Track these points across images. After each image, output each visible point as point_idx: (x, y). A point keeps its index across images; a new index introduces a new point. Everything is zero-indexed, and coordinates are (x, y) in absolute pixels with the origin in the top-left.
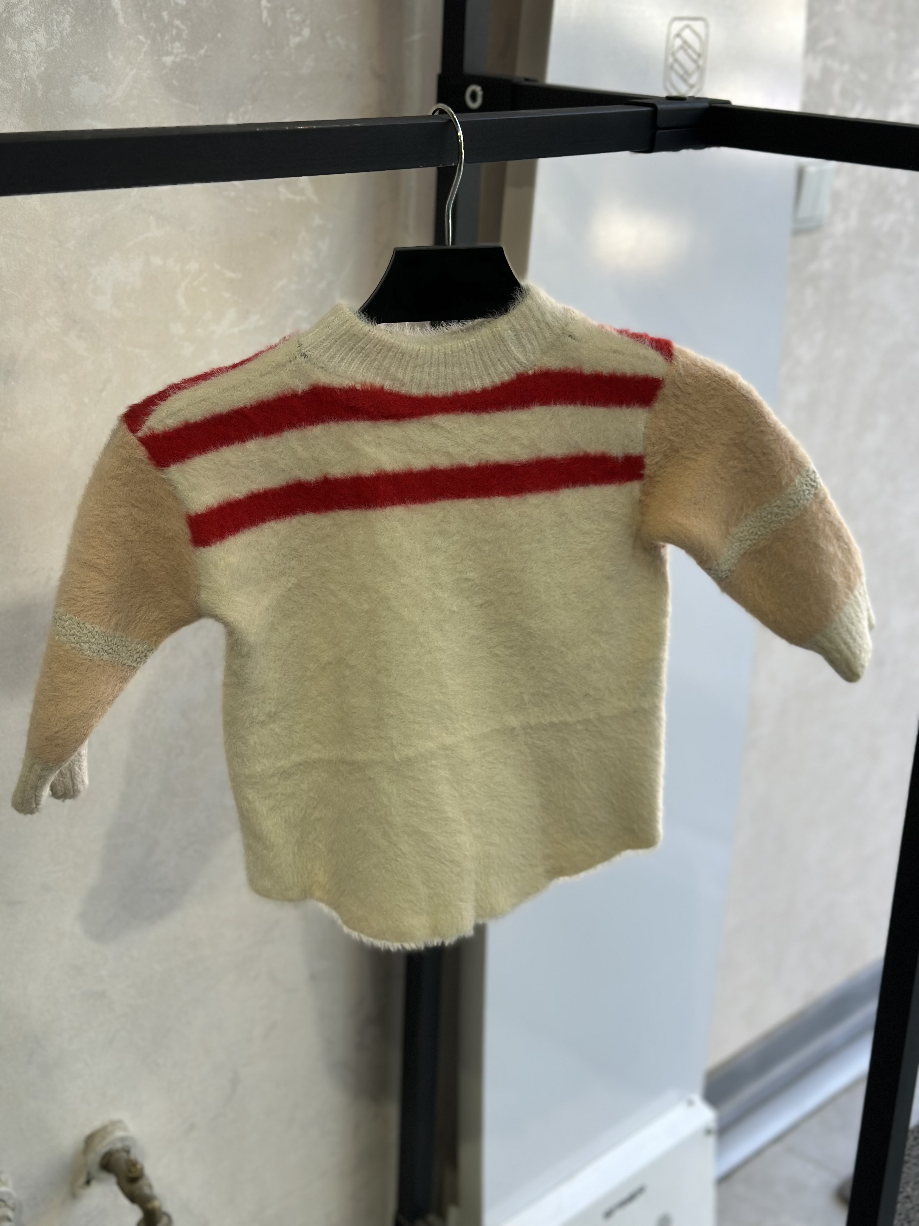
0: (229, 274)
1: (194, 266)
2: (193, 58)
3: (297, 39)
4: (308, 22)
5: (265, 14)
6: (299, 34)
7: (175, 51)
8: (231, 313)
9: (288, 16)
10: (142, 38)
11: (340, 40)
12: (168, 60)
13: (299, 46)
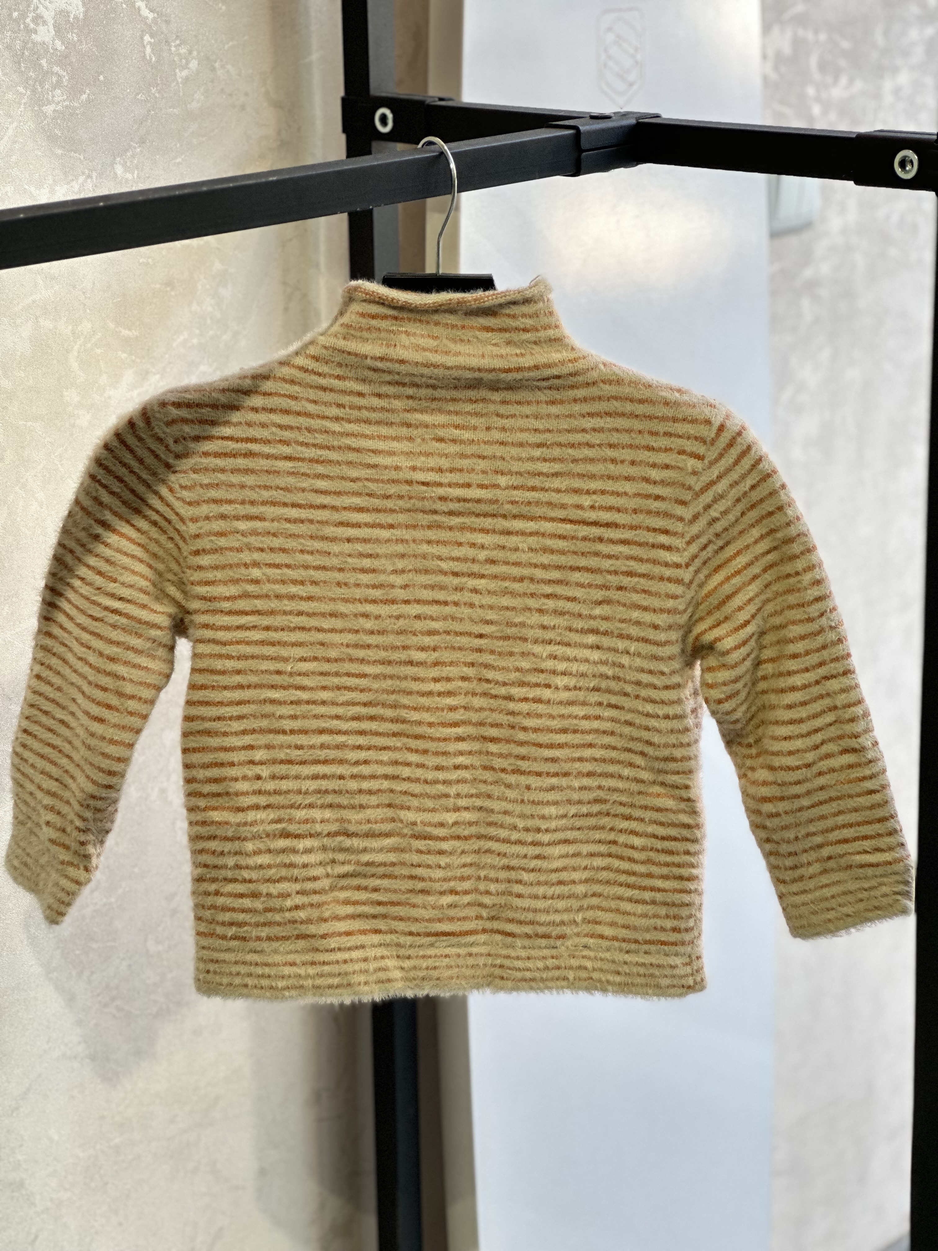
0: (125, 333)
1: (86, 326)
2: (76, 105)
3: (185, 73)
4: (195, 53)
5: (148, 50)
6: (186, 67)
7: (56, 99)
8: (129, 376)
9: (173, 49)
10: (21, 89)
11: (229, 67)
12: (49, 109)
13: (187, 79)
